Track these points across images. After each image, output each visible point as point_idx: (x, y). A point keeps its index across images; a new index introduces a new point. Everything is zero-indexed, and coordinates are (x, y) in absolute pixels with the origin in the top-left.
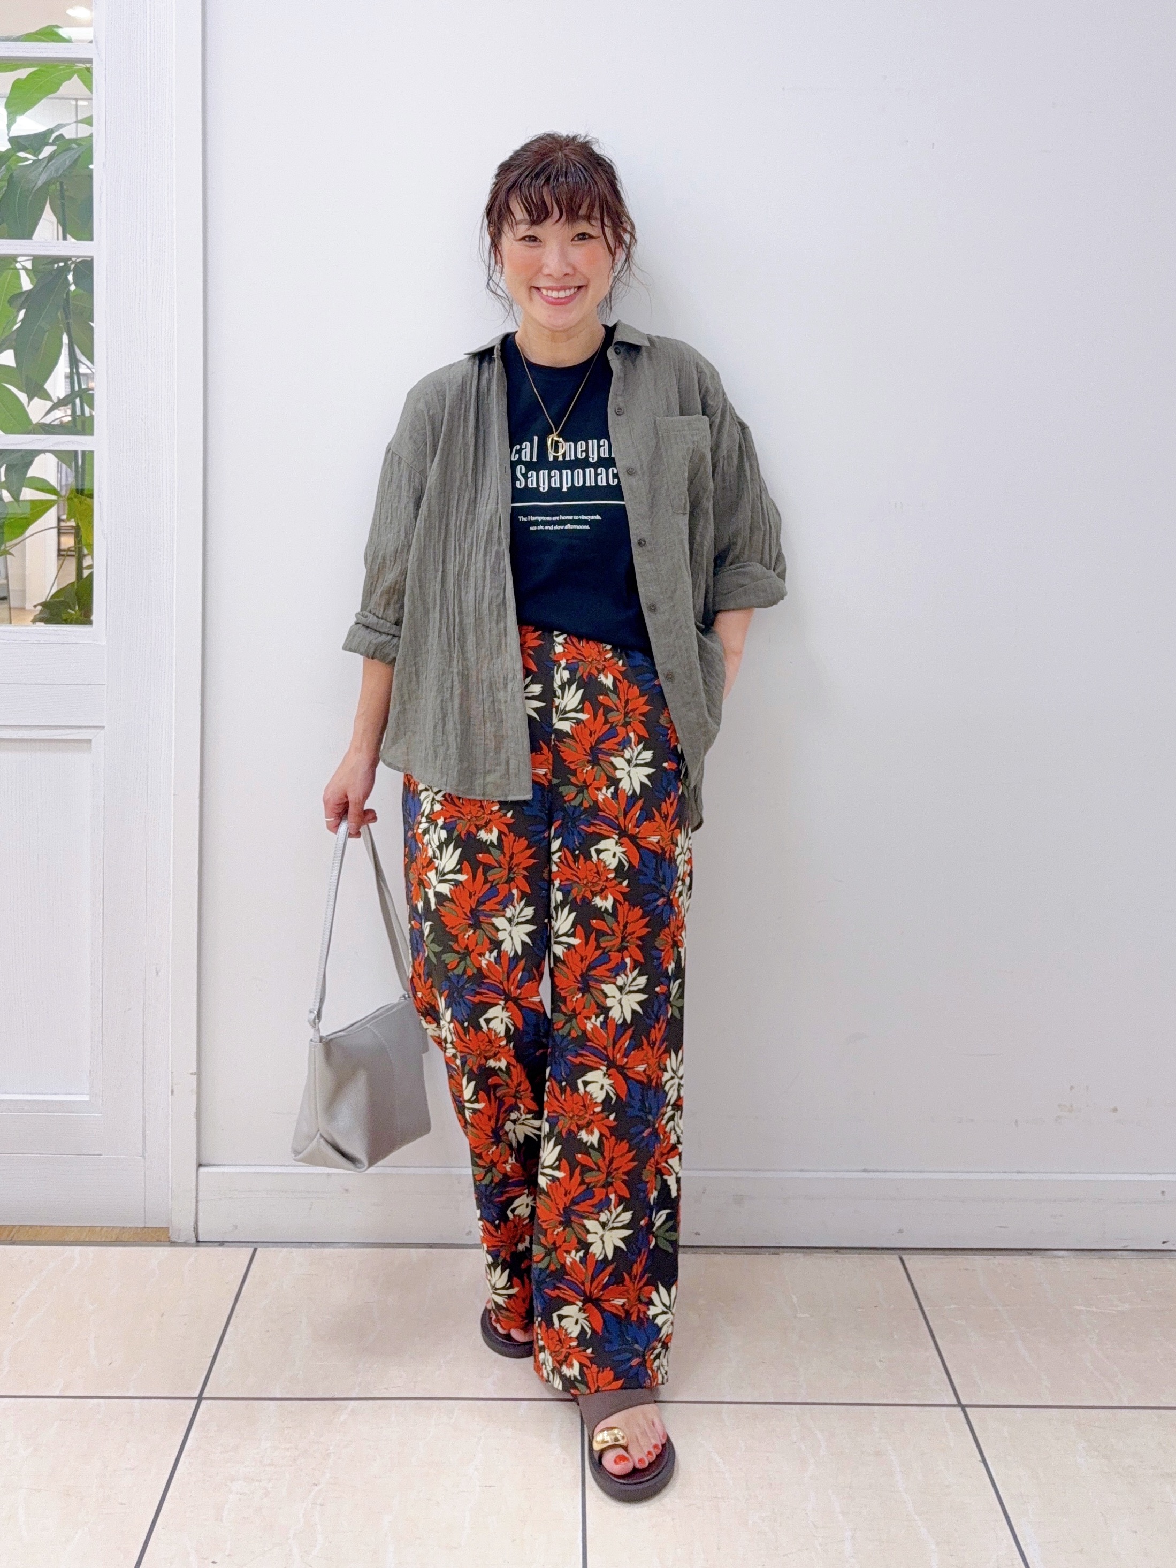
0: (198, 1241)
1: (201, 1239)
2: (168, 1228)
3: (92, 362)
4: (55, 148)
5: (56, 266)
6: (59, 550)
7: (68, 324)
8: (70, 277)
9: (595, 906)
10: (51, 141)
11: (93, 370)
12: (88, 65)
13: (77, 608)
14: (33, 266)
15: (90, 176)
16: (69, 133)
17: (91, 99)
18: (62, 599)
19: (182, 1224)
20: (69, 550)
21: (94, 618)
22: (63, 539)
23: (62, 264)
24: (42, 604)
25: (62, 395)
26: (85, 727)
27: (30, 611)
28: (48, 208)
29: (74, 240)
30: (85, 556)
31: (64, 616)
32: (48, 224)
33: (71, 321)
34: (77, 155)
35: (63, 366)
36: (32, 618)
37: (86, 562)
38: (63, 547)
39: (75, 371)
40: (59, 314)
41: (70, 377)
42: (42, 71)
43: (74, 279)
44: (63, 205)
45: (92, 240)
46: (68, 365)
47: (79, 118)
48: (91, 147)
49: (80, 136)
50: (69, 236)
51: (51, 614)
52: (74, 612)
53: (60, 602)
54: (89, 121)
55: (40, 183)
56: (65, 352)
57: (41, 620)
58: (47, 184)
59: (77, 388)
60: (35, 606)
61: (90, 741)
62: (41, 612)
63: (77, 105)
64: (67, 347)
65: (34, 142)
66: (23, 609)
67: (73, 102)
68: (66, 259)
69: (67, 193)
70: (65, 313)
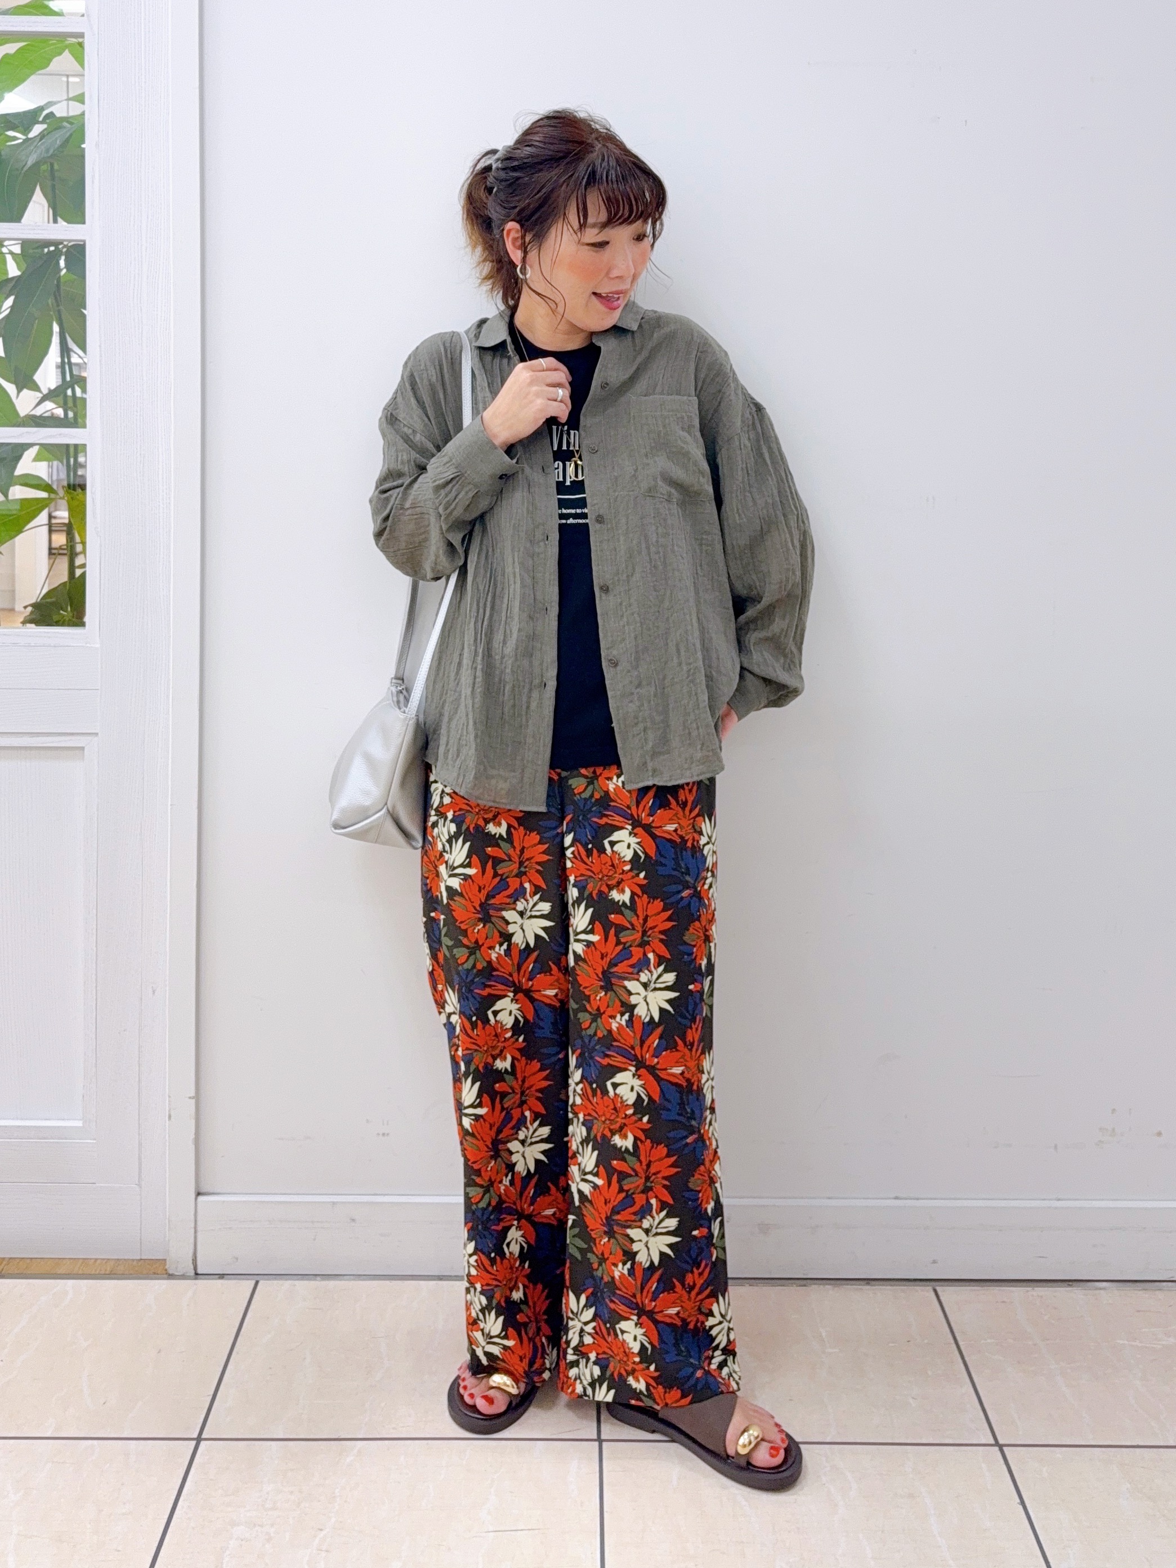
0: (196, 1274)
1: (199, 1272)
2: (165, 1260)
3: (84, 351)
4: (45, 126)
5: (46, 250)
6: (50, 549)
7: (59, 311)
8: (62, 263)
9: (613, 900)
10: (41, 119)
11: (86, 360)
12: (80, 40)
13: (69, 609)
14: (22, 250)
15: (82, 157)
16: (60, 111)
17: (83, 75)
18: (54, 600)
19: (180, 1257)
20: (60, 548)
21: (86, 619)
22: (54, 537)
23: (52, 248)
24: (33, 605)
25: (53, 387)
26: (78, 734)
27: (20, 613)
28: (38, 189)
29: (65, 224)
30: (77, 554)
31: (55, 618)
32: (38, 207)
33: (61, 308)
34: (68, 134)
35: (53, 355)
36: (22, 620)
37: (78, 561)
38: (54, 545)
39: (66, 360)
40: (50, 301)
41: (61, 367)
42: (32, 46)
43: (65, 264)
44: (53, 187)
45: (84, 223)
46: (59, 354)
47: (71, 95)
48: (83, 125)
49: (71, 114)
50: (59, 219)
51: (42, 615)
52: (66, 613)
53: (52, 603)
54: (80, 99)
55: (30, 163)
56: (55, 340)
57: (31, 621)
58: (37, 165)
59: (68, 378)
60: (25, 607)
61: (82, 748)
62: (32, 613)
63: (68, 82)
64: (58, 335)
65: (24, 120)
66: (12, 610)
67: (64, 79)
68: (56, 243)
69: (57, 174)
70: (56, 299)
